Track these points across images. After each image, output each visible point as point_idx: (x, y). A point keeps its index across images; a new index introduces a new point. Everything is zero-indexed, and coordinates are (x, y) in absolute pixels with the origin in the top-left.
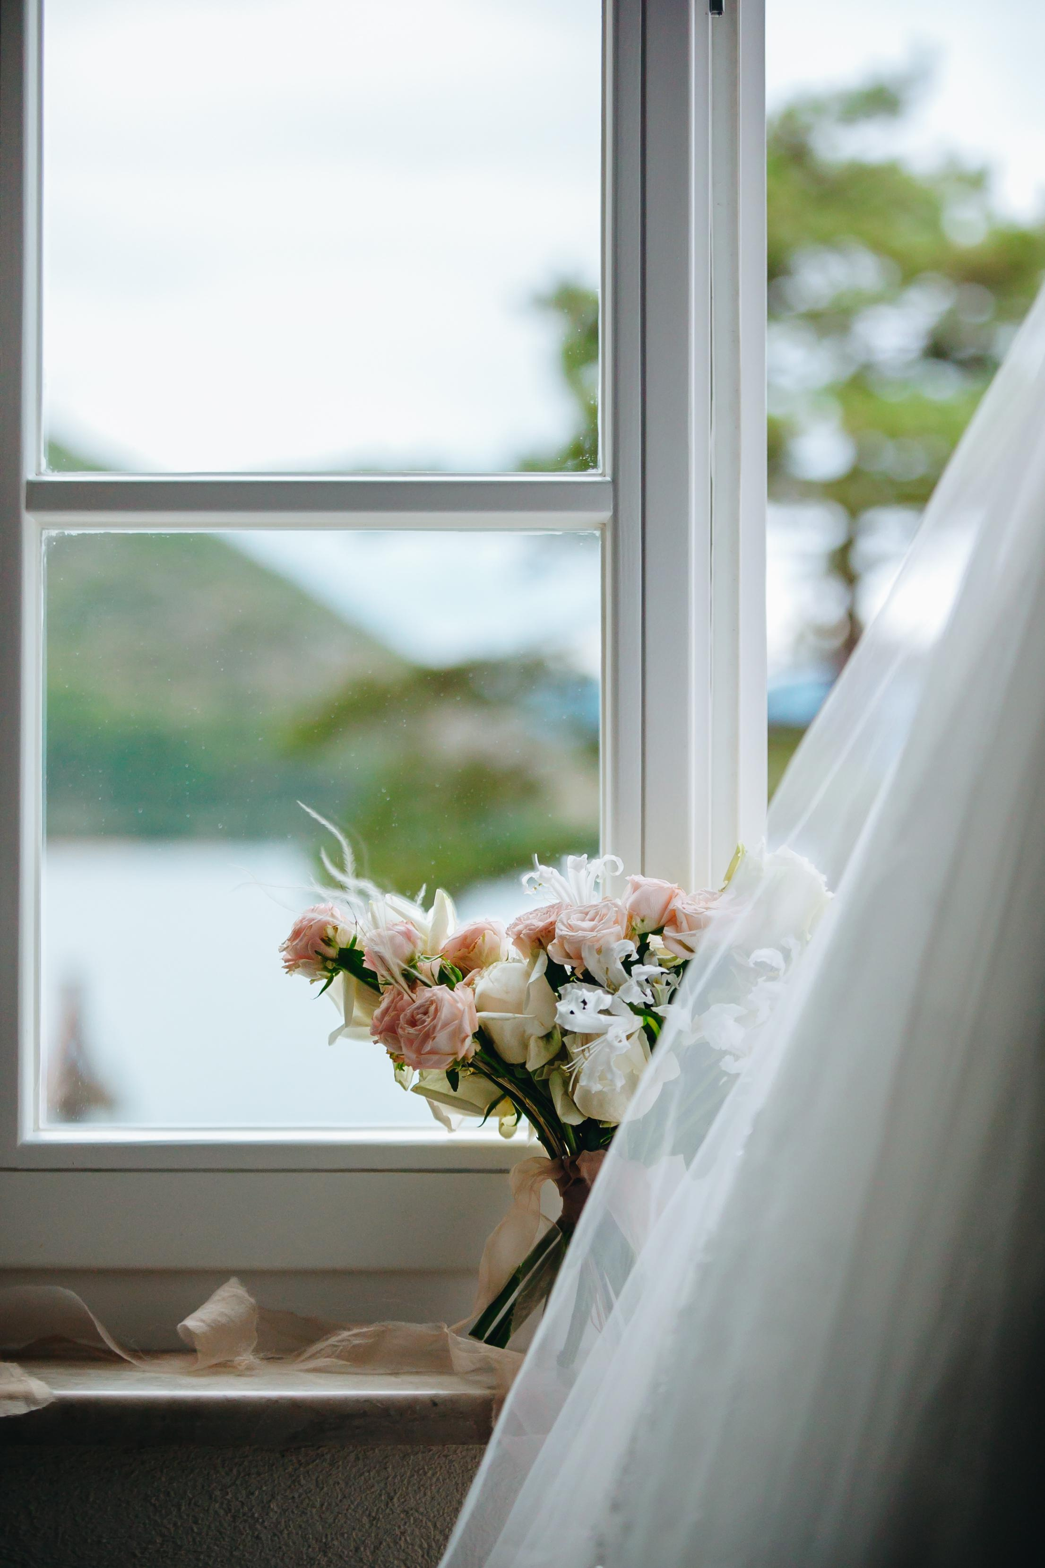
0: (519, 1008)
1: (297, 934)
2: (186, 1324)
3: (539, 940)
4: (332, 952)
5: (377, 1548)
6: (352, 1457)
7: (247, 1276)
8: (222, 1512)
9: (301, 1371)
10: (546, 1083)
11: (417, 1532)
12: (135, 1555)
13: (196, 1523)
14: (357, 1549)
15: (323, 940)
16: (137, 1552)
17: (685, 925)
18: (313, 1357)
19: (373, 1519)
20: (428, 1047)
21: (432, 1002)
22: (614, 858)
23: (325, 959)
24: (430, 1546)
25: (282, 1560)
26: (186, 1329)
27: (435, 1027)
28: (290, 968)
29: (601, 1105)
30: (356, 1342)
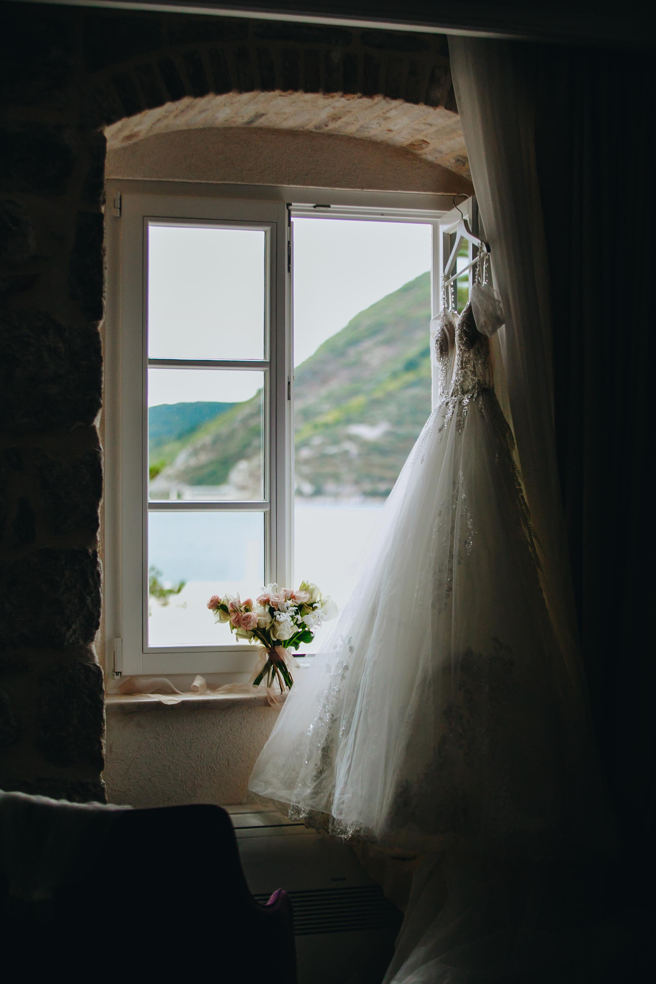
0: (264, 616)
1: (211, 601)
2: (194, 685)
3: (265, 602)
4: (219, 605)
5: (241, 729)
6: (236, 711)
7: (202, 675)
8: (210, 723)
9: (217, 694)
10: (269, 632)
11: (249, 726)
12: (193, 733)
13: (206, 726)
14: (237, 730)
15: (218, 603)
16: (194, 732)
17: (297, 599)
18: (218, 691)
19: (240, 723)
20: (249, 625)
21: (249, 616)
22: (276, 584)
23: (218, 606)
24: (252, 729)
25: (223, 733)
26: (195, 686)
27: (250, 621)
28: (210, 608)
29: (283, 636)
30: (229, 687)
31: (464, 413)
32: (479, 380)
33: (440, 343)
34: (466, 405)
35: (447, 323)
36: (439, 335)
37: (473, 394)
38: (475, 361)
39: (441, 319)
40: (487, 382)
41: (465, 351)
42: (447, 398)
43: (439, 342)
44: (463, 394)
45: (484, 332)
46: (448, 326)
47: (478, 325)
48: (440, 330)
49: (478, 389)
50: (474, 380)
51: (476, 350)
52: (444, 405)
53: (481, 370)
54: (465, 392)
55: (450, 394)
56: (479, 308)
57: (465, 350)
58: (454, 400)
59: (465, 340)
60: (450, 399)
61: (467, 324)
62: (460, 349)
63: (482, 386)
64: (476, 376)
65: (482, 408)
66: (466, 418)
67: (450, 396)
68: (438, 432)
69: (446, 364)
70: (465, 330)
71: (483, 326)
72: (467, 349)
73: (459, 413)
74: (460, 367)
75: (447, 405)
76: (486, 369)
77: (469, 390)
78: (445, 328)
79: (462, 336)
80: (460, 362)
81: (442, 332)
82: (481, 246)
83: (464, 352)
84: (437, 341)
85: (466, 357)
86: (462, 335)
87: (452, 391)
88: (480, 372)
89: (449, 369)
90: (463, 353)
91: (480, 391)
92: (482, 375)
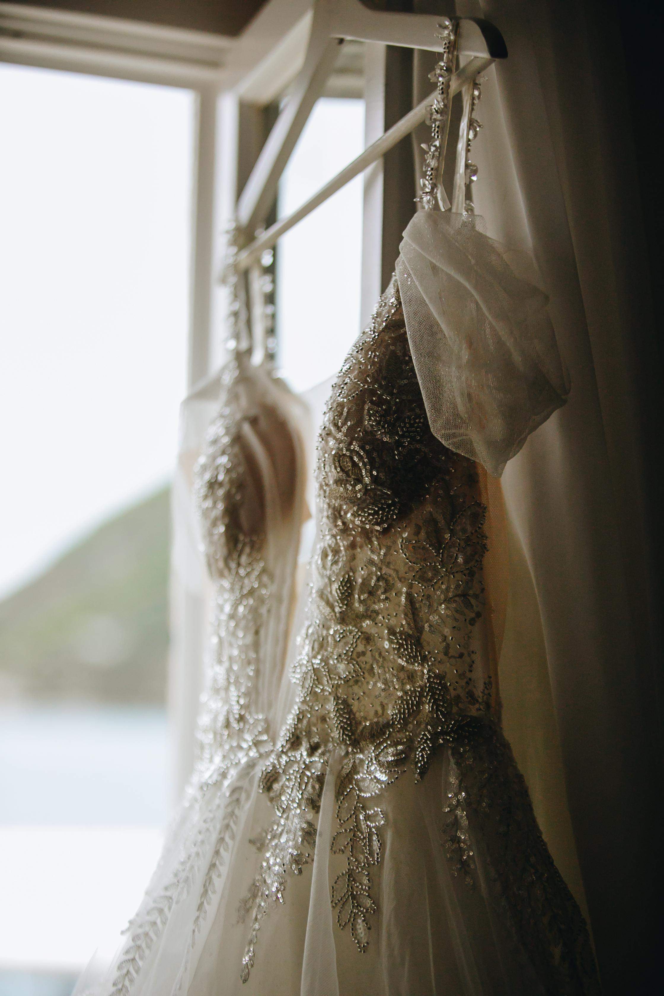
31: (370, 840)
32: (441, 677)
33: (228, 497)
34: (377, 799)
35: (253, 412)
36: (224, 460)
37: (410, 747)
38: (418, 586)
39: (223, 396)
40: (479, 692)
41: (367, 535)
42: (262, 750)
43: (221, 492)
44: (355, 743)
45: (467, 444)
46: (263, 423)
47: (437, 410)
48: (226, 440)
49: (435, 723)
50: (411, 677)
51: (423, 534)
52: (256, 790)
53: (447, 631)
54: (367, 733)
55: (282, 733)
56: (443, 326)
57: (363, 529)
58: (307, 767)
59: (367, 480)
60: (284, 759)
61: (380, 402)
62: (339, 523)
63: (455, 709)
64: (424, 659)
65: (456, 823)
66: (381, 863)
67: (281, 742)
68: (238, 922)
69: (252, 592)
70: (372, 433)
71: (458, 415)
72: (378, 524)
73: (339, 834)
74: (337, 609)
75: (269, 788)
76: (472, 622)
77: (387, 725)
78: (247, 429)
79: (355, 464)
80: (335, 586)
81: (236, 449)
82: (452, 38)
83: (358, 539)
84: (213, 485)
85: (371, 562)
86: (356, 459)
87: (290, 720)
88: (445, 638)
89: (269, 611)
90: (353, 546)
91: (443, 733)
92: (452, 652)
